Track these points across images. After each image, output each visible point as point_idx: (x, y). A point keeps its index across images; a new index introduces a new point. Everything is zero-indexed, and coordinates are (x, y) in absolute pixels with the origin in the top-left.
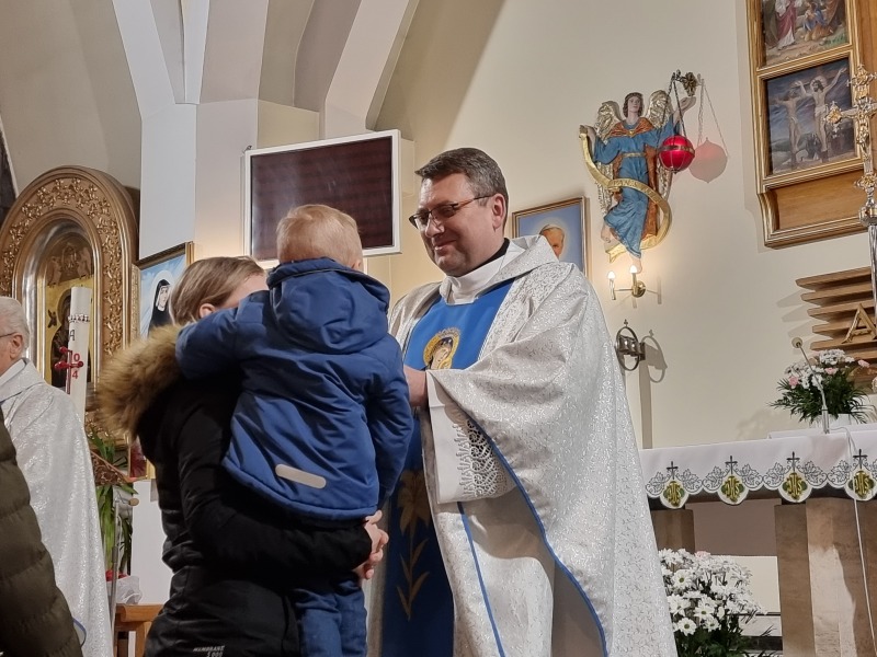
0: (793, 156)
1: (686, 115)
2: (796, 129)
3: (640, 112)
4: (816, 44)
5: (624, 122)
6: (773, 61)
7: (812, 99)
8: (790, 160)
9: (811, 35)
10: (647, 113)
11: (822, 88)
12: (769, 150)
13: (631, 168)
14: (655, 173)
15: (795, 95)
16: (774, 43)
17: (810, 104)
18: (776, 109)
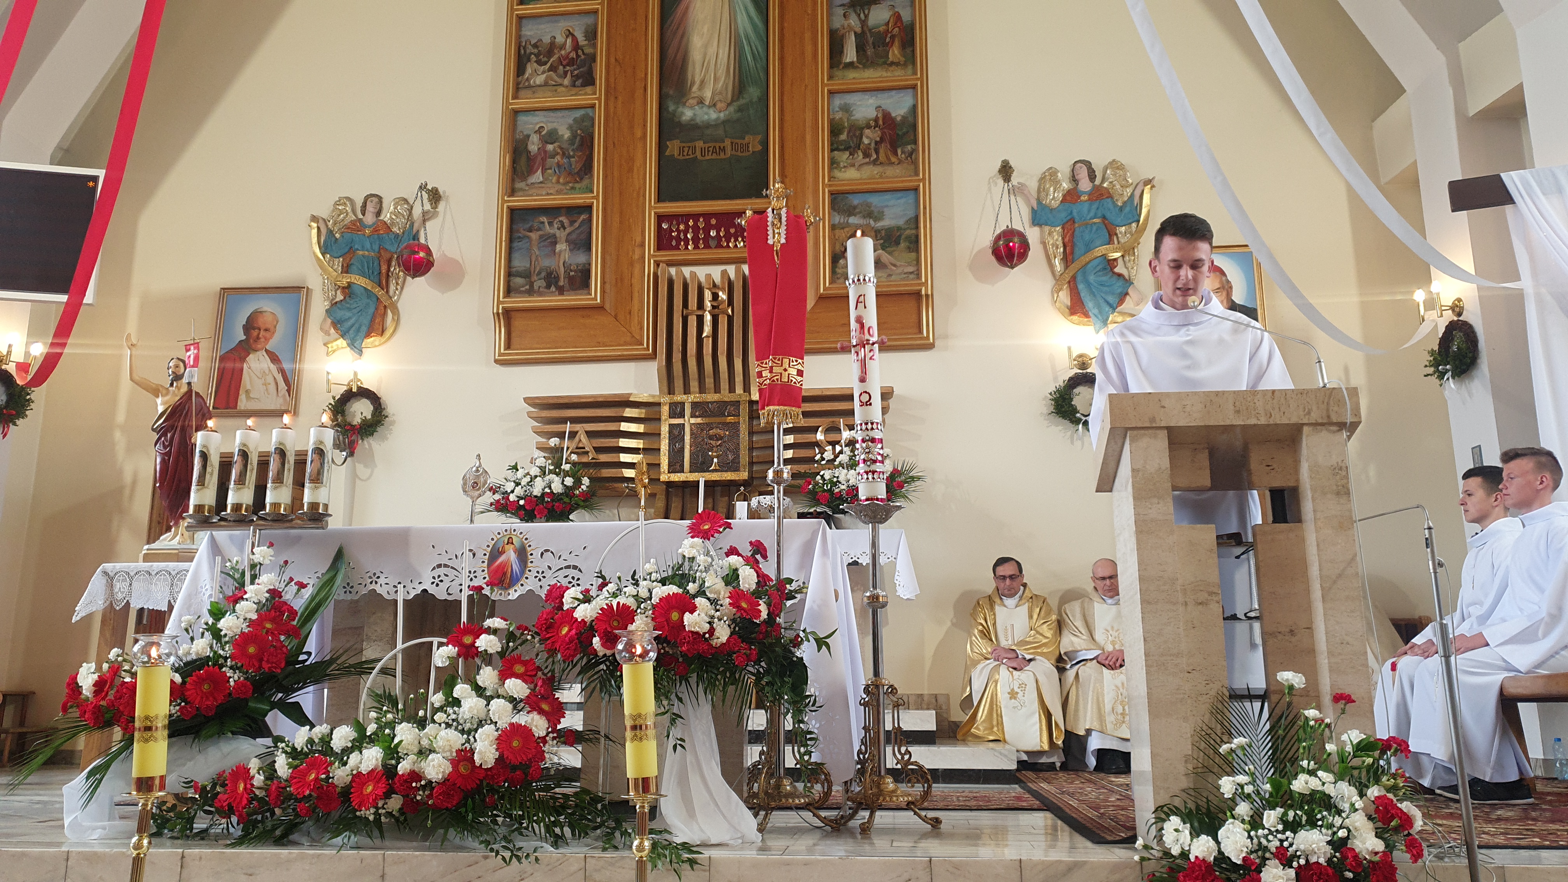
0: (531, 285)
1: (428, 224)
2: (537, 259)
3: (379, 213)
4: (563, 187)
5: (360, 220)
6: (520, 193)
7: (554, 236)
8: (527, 287)
9: (559, 178)
10: (386, 216)
11: (565, 228)
12: (510, 274)
13: (363, 267)
14: (388, 276)
15: (539, 229)
16: (524, 178)
17: (553, 241)
18: (519, 237)
